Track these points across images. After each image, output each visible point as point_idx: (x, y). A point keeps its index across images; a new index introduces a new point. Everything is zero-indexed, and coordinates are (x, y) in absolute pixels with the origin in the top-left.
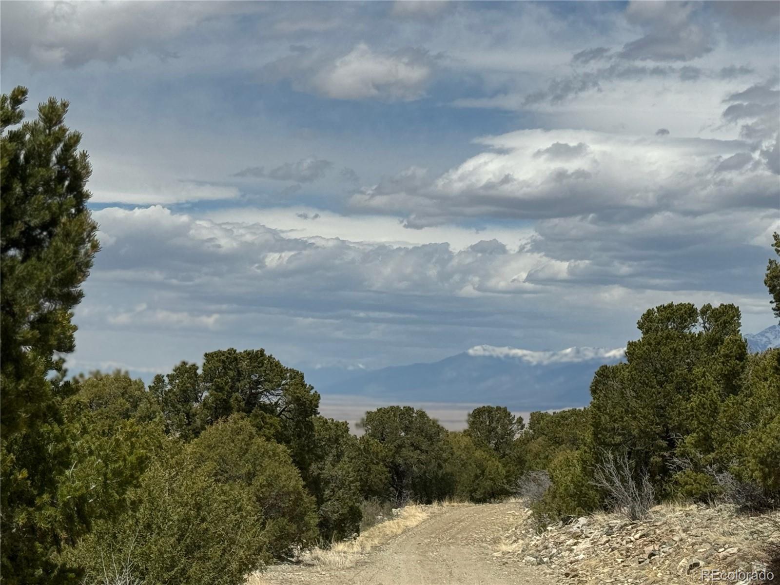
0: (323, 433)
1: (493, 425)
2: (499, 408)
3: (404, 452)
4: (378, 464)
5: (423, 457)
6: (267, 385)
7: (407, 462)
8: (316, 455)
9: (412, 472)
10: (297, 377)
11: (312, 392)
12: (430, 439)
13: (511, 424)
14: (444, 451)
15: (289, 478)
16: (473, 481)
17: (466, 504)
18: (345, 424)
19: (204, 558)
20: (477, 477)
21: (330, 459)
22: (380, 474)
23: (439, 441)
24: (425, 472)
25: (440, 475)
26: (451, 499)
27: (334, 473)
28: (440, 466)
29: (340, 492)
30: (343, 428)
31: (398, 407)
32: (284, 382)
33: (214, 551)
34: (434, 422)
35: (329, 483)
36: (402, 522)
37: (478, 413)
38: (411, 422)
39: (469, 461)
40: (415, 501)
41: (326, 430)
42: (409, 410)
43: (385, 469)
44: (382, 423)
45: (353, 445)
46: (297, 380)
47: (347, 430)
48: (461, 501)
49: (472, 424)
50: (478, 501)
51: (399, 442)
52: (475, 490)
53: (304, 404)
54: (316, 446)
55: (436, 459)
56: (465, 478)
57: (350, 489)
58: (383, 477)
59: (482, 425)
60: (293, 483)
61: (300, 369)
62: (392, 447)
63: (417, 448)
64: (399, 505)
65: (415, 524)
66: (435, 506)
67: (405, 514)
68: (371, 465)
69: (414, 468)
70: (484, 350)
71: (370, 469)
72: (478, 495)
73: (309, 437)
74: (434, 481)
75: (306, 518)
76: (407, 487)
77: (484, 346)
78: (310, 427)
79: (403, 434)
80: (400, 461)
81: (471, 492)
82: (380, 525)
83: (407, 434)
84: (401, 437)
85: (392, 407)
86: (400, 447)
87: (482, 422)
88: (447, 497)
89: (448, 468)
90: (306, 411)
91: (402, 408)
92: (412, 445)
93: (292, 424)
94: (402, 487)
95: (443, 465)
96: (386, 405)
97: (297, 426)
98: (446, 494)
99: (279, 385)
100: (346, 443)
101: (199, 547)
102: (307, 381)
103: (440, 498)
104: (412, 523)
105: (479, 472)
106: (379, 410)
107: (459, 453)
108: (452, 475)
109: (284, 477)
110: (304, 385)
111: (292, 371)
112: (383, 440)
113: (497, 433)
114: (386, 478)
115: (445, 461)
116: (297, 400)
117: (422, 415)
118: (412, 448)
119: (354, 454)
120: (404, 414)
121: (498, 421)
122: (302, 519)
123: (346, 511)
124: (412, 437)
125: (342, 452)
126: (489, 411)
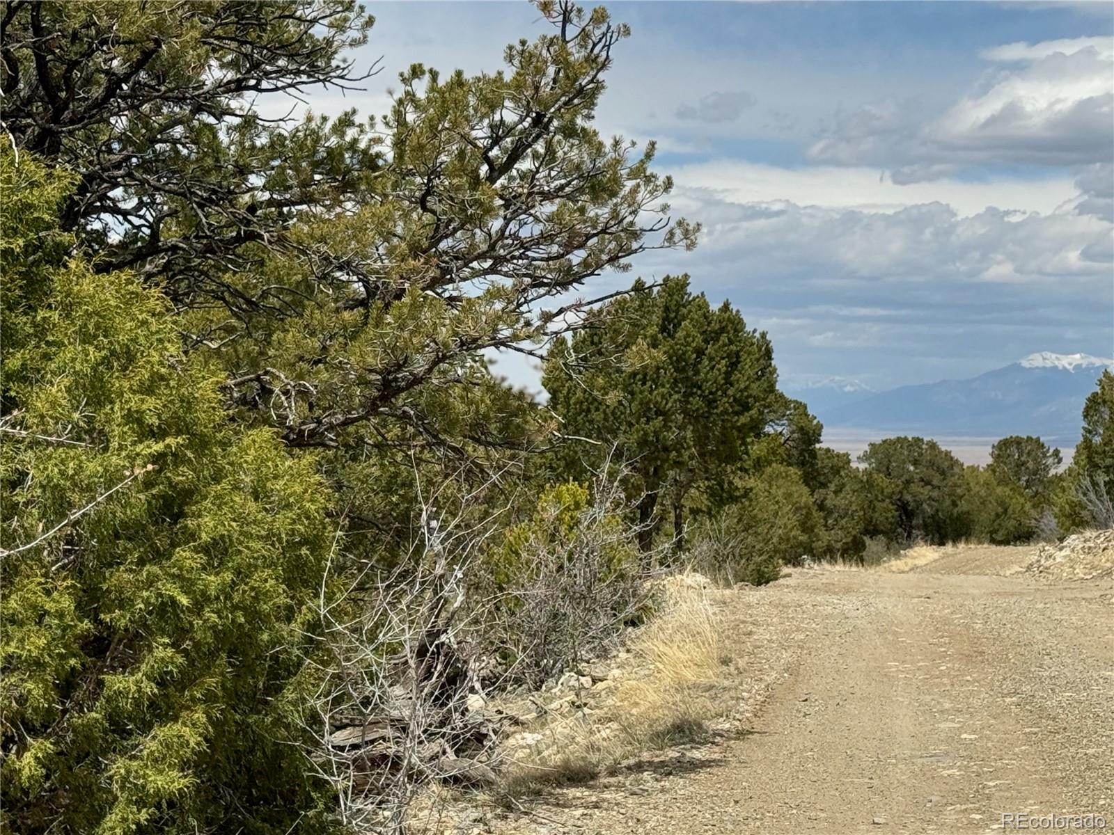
0: (826, 461)
1: (1022, 459)
2: (1029, 438)
3: (914, 488)
4: (883, 501)
5: (935, 494)
6: (772, 416)
7: (917, 499)
8: (820, 482)
9: (923, 512)
10: (801, 407)
11: (815, 422)
12: (943, 473)
13: (1045, 456)
14: (960, 487)
15: (801, 495)
16: (994, 521)
17: (986, 545)
18: (847, 455)
19: (756, 534)
20: (998, 516)
21: (832, 487)
22: (886, 512)
23: (953, 475)
24: (937, 511)
25: (955, 515)
26: (967, 541)
27: (836, 502)
28: (954, 504)
29: (843, 522)
30: (846, 459)
31: (906, 438)
32: (788, 412)
33: (762, 529)
34: (947, 453)
35: (832, 513)
36: (909, 561)
37: (1004, 445)
38: (921, 455)
39: (990, 498)
40: (926, 541)
41: (829, 458)
42: (918, 441)
43: (891, 507)
44: (888, 456)
45: (855, 477)
46: (801, 410)
47: (849, 462)
48: (980, 543)
49: (997, 458)
50: (999, 543)
51: (905, 477)
52: (996, 531)
53: (807, 433)
54: (819, 474)
55: (950, 495)
56: (984, 517)
57: (853, 519)
58: (890, 515)
59: (1010, 458)
60: (804, 499)
61: (804, 401)
62: (899, 482)
63: (928, 483)
64: (909, 547)
65: (924, 563)
66: (949, 548)
67: (915, 554)
68: (876, 503)
69: (925, 506)
70: (1044, 359)
71: (875, 507)
72: (999, 537)
73: (812, 465)
74: (948, 521)
75: (816, 530)
76: (918, 528)
77: (1043, 354)
78: (813, 454)
79: (912, 468)
80: (908, 498)
81: (991, 533)
82: (886, 565)
83: (916, 468)
84: (909, 471)
85: (898, 438)
86: (908, 482)
87: (1009, 456)
88: (963, 538)
89: (964, 506)
90: (810, 440)
91: (910, 439)
92: (922, 480)
93: (795, 452)
94: (911, 527)
95: (958, 502)
96: (892, 436)
97: (801, 454)
98: (962, 535)
99: (784, 416)
100: (847, 476)
101: (752, 527)
102: (810, 412)
103: (955, 540)
104: (921, 562)
105: (1000, 510)
106: (885, 442)
107: (977, 488)
108: (968, 513)
109: (796, 495)
110: (807, 415)
111: (796, 402)
112: (889, 474)
113: (1027, 468)
114: (893, 517)
115: (961, 497)
116: (801, 429)
117: (933, 446)
118: (922, 484)
119: (856, 487)
120: (911, 445)
121: (1029, 454)
122: (813, 531)
123: (849, 540)
124: (922, 472)
125: (843, 485)
126: (1018, 442)
